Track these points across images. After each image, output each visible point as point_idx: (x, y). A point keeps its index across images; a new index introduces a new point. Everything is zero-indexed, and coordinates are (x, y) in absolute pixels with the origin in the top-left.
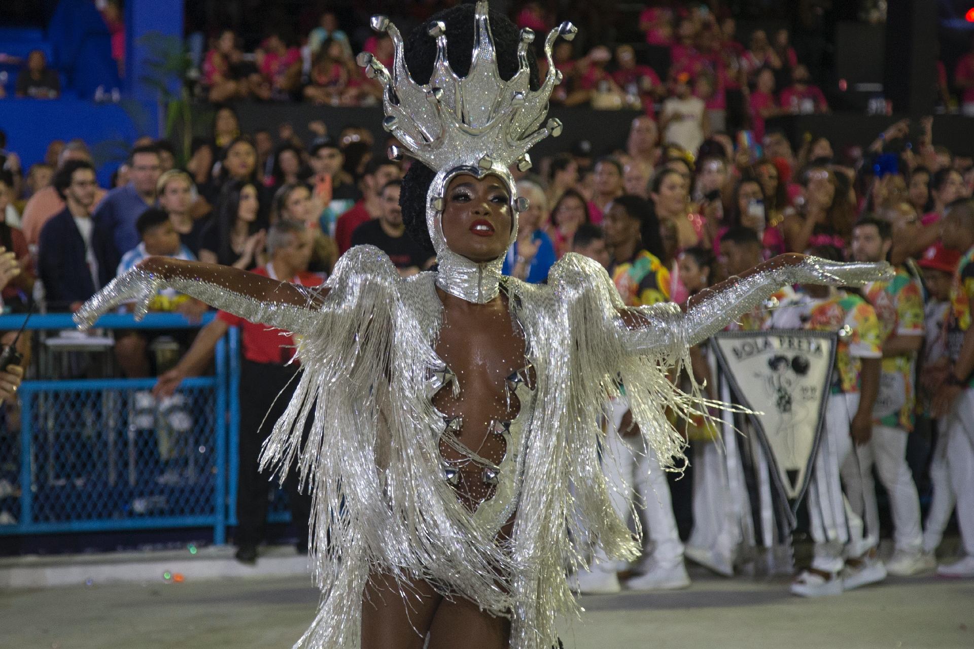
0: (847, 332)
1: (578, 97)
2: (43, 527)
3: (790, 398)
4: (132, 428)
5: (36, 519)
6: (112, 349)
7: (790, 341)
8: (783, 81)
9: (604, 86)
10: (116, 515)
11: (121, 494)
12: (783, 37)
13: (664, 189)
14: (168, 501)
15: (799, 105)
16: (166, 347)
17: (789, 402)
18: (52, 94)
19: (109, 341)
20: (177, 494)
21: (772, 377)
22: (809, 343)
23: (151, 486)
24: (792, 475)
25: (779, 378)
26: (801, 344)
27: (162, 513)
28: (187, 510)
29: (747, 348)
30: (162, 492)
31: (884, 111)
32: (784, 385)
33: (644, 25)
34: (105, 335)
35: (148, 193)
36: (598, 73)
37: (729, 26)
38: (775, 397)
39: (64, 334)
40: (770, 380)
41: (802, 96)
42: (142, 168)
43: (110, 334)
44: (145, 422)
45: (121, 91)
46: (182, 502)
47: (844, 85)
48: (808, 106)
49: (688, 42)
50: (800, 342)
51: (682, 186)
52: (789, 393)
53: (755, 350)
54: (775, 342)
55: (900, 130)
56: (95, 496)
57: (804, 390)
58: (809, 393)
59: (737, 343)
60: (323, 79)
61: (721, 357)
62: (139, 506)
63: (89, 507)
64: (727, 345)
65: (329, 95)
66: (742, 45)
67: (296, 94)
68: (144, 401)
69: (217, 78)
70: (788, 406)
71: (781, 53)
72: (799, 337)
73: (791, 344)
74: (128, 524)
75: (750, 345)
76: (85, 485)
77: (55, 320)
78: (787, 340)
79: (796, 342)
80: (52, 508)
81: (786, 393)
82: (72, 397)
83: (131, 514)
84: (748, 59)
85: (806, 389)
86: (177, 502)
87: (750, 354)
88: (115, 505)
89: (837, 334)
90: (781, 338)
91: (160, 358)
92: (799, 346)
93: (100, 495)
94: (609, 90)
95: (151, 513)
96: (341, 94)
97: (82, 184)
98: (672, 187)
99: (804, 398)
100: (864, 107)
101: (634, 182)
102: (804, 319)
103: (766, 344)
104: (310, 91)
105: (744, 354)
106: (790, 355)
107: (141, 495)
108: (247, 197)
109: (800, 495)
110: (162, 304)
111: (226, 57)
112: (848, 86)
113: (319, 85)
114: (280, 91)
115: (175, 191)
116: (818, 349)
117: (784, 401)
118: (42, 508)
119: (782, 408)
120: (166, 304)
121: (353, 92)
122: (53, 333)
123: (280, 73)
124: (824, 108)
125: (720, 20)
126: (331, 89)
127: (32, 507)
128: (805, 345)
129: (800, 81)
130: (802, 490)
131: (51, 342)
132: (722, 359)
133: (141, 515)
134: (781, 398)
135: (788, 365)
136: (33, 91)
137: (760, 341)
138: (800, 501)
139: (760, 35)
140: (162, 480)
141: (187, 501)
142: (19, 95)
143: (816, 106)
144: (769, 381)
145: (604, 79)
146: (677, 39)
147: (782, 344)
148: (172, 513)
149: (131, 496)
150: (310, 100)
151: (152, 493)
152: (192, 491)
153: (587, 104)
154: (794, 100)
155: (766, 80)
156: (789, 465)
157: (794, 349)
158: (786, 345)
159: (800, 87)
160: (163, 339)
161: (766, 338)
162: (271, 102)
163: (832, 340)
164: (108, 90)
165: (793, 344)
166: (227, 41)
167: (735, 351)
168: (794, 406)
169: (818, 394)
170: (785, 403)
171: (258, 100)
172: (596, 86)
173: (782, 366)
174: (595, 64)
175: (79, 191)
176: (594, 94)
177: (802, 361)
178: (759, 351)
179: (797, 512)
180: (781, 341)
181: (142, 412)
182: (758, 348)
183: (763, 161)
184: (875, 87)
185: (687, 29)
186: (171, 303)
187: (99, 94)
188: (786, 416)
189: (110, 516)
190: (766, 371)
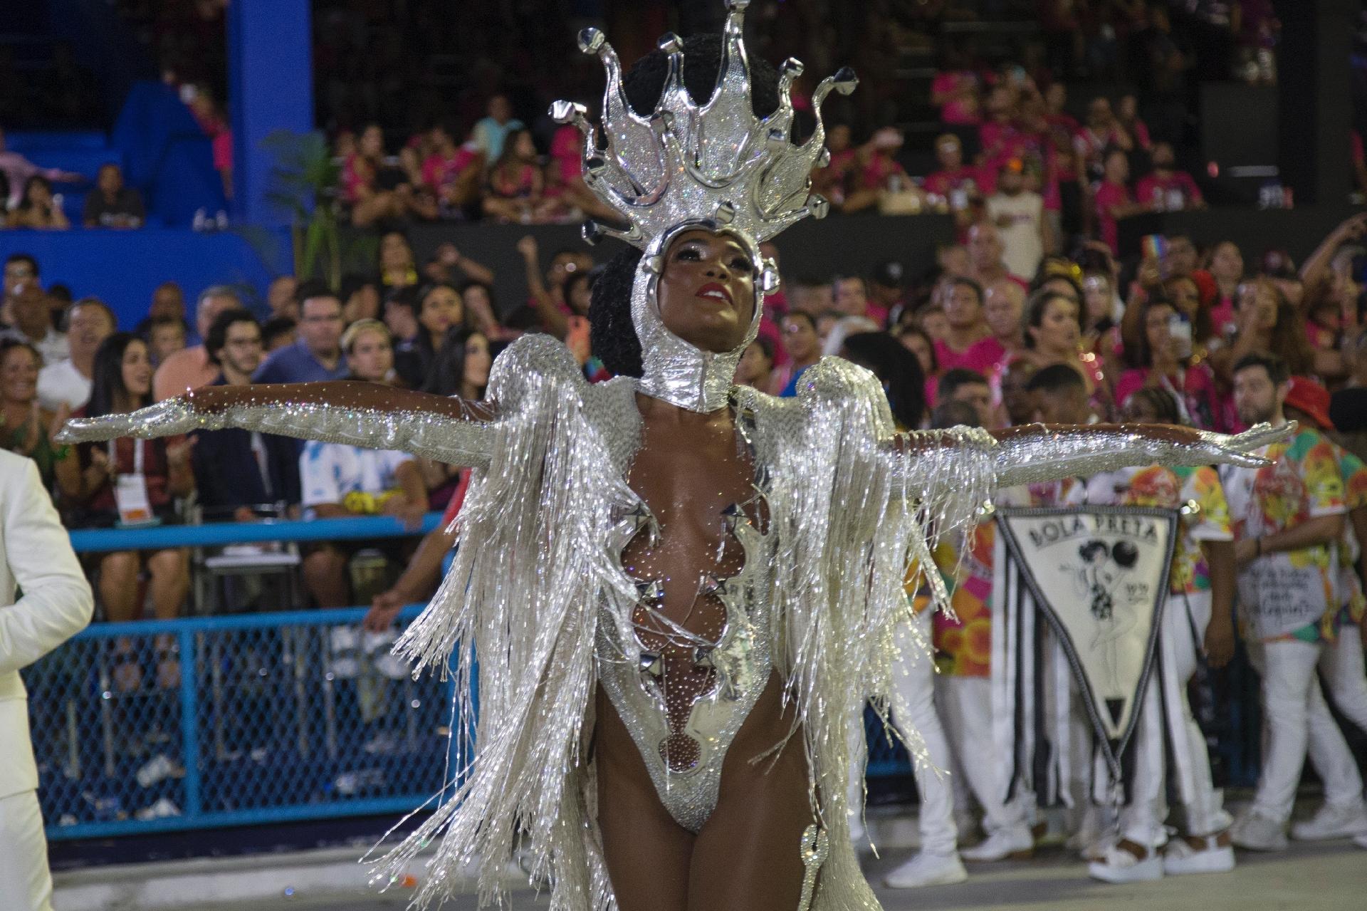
0: (1192, 509)
1: (861, 199)
2: (216, 819)
3: (1109, 599)
4: (329, 677)
5: (206, 808)
6: (298, 568)
7: (1110, 521)
8: (1140, 167)
9: (895, 182)
10: (315, 797)
11: (321, 769)
12: (1129, 106)
13: (1048, 321)
14: (385, 776)
15: (1164, 199)
16: (368, 565)
17: (1109, 605)
18: (134, 222)
19: (292, 558)
20: (397, 766)
21: (1084, 571)
22: (1138, 524)
23: (361, 756)
24: (1115, 706)
25: (1095, 571)
26: (1127, 525)
27: (377, 792)
28: (412, 787)
29: (1050, 531)
30: (376, 764)
31: (1281, 202)
32: (1102, 581)
33: (938, 97)
34: (284, 550)
35: (327, 353)
36: (886, 165)
37: (1057, 94)
38: (1090, 597)
39: (230, 551)
40: (1082, 576)
41: (1167, 186)
42: (316, 319)
43: (293, 548)
44: (345, 668)
45: (229, 214)
46: (404, 777)
47: (1214, 169)
48: (1176, 200)
49: (1002, 118)
50: (1124, 522)
51: (1072, 315)
52: (1108, 591)
53: (1061, 534)
54: (1088, 522)
55: (1354, 228)
56: (285, 772)
57: (1131, 588)
58: (1138, 592)
59: (1037, 524)
60: (509, 187)
61: (1012, 543)
62: (345, 783)
63: (278, 789)
64: (1020, 527)
65: (518, 209)
66: (1076, 118)
67: (473, 210)
68: (343, 639)
69: (361, 190)
70: (1106, 611)
71: (1129, 129)
72: (1123, 515)
73: (1112, 525)
74: (332, 809)
75: (1053, 526)
76: (270, 758)
77: (214, 532)
78: (1106, 520)
79: (1119, 521)
80: (228, 792)
81: (1104, 593)
82: (235, 637)
83: (336, 795)
84: (1086, 138)
85: (1132, 587)
86: (398, 776)
87: (1054, 539)
88: (314, 784)
89: (1179, 512)
90: (1097, 516)
91: (358, 579)
92: (1124, 528)
93: (292, 772)
94: (903, 188)
95: (363, 794)
96: (534, 206)
97: (240, 342)
98: (1059, 317)
99: (1130, 600)
100: (1256, 197)
101: (999, 312)
102: (1119, 490)
103: (1077, 525)
104: (492, 205)
105: (1045, 540)
106: (1111, 540)
107: (349, 768)
108: (475, 350)
109: (1125, 735)
110: (364, 504)
111: (370, 161)
112: (1220, 170)
113: (502, 195)
114: (450, 207)
115: (367, 349)
116: (1151, 531)
117: (1101, 604)
118: (214, 792)
119: (1098, 613)
120: (370, 505)
121: (551, 203)
122: (214, 550)
123: (445, 181)
124: (1198, 201)
125: (1042, 86)
126: (521, 201)
127: (201, 793)
128: (1131, 527)
129: (1163, 166)
130: (1128, 729)
131: (213, 563)
132: (1014, 546)
133: (349, 797)
134: (1098, 599)
135: (1107, 555)
136: (107, 219)
137: (1068, 521)
138: (1125, 743)
139: (1102, 104)
140: (371, 747)
141: (412, 775)
142: (89, 224)
143: (1187, 199)
144: (1080, 576)
145: (896, 173)
146: (986, 115)
147: (1098, 526)
148: (391, 791)
149: (335, 770)
150: (493, 216)
151: (362, 766)
152: (418, 761)
153: (873, 209)
154: (1158, 192)
155: (1117, 166)
156: (1111, 694)
157: (1116, 532)
158: (1104, 526)
159: (1163, 174)
160: (366, 553)
161: (1077, 517)
162: (439, 221)
163: (1171, 520)
164: (210, 215)
165: (1115, 525)
166: (372, 139)
167: (1033, 535)
168: (1117, 610)
169: (1151, 595)
170: (1102, 604)
171: (420, 219)
172: (884, 183)
173: (1099, 555)
174: (881, 152)
175: (236, 352)
176: (883, 194)
177: (1128, 547)
178: (1067, 535)
179: (1122, 758)
180: (1097, 520)
181: (345, 653)
182: (1065, 531)
183: (1177, 276)
184: (1269, 171)
185: (1001, 99)
186: (376, 502)
187: (199, 220)
188: (1105, 624)
189: (307, 799)
190: (1078, 562)
